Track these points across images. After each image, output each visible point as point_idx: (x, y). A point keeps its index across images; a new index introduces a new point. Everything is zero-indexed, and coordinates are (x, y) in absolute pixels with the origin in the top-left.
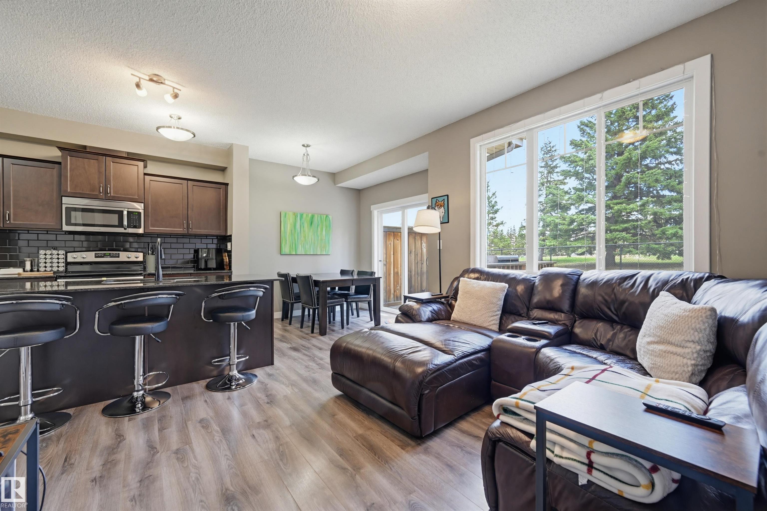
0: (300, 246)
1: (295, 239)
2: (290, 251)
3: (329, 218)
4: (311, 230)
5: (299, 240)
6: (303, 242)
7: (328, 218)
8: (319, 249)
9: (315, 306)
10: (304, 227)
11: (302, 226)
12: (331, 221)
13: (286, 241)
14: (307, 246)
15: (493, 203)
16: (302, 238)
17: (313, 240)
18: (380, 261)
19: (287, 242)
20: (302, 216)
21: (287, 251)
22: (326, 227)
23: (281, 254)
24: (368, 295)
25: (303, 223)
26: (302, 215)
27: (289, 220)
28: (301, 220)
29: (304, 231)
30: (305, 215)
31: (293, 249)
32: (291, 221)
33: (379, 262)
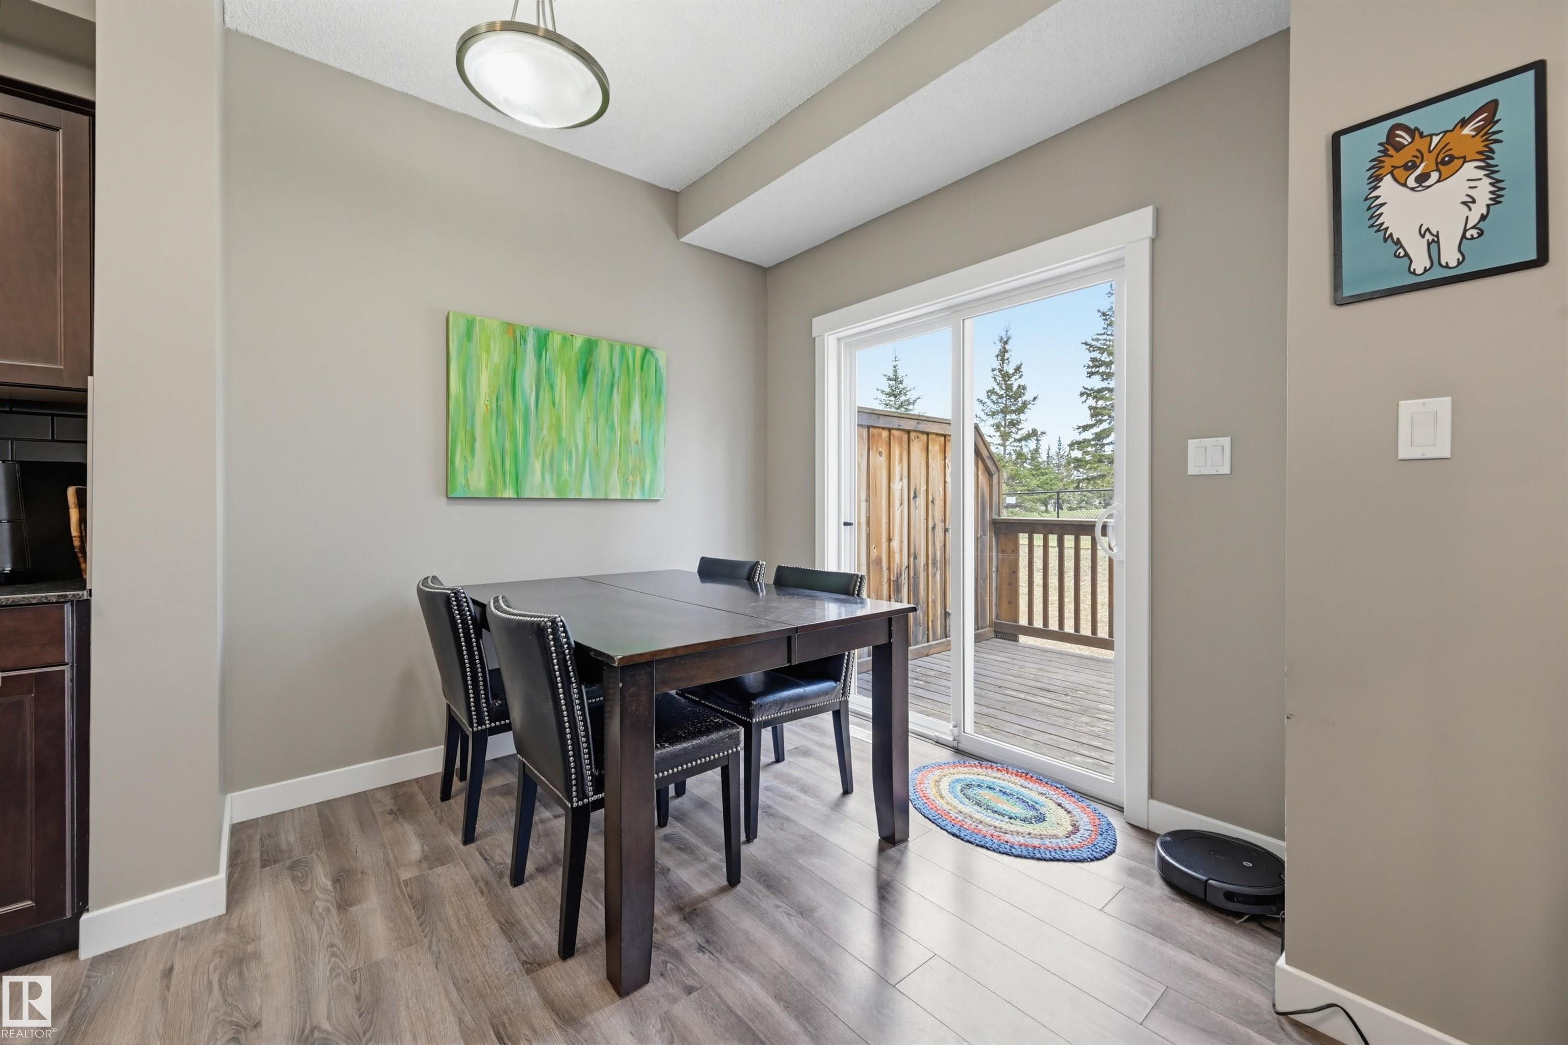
0: (538, 466)
1: (514, 434)
2: (491, 485)
3: (657, 360)
4: (584, 401)
5: (531, 440)
6: (549, 449)
7: (653, 361)
8: (615, 478)
9: (582, 795)
10: (552, 387)
11: (545, 383)
12: (664, 372)
13: (474, 440)
14: (565, 467)
15: (1015, 388)
16: (545, 432)
17: (590, 446)
18: (846, 524)
19: (478, 445)
20: (543, 340)
21: (478, 482)
22: (645, 392)
23: (448, 498)
24: (836, 679)
25: (548, 371)
26: (547, 335)
27: (488, 351)
28: (539, 356)
29: (554, 404)
30: (556, 340)
31: (504, 474)
32: (496, 357)
33: (843, 527)
